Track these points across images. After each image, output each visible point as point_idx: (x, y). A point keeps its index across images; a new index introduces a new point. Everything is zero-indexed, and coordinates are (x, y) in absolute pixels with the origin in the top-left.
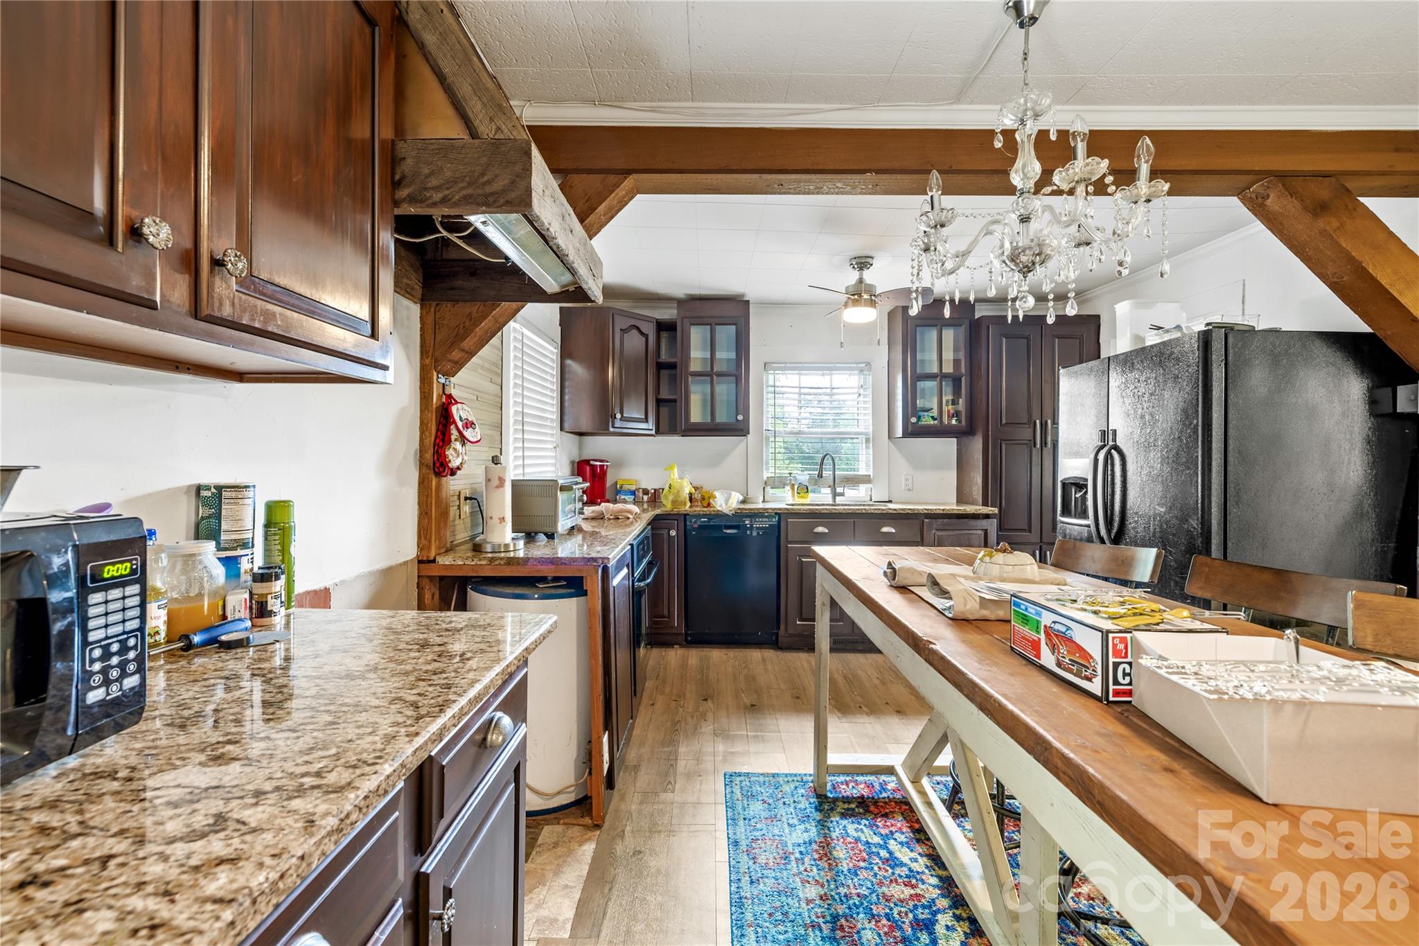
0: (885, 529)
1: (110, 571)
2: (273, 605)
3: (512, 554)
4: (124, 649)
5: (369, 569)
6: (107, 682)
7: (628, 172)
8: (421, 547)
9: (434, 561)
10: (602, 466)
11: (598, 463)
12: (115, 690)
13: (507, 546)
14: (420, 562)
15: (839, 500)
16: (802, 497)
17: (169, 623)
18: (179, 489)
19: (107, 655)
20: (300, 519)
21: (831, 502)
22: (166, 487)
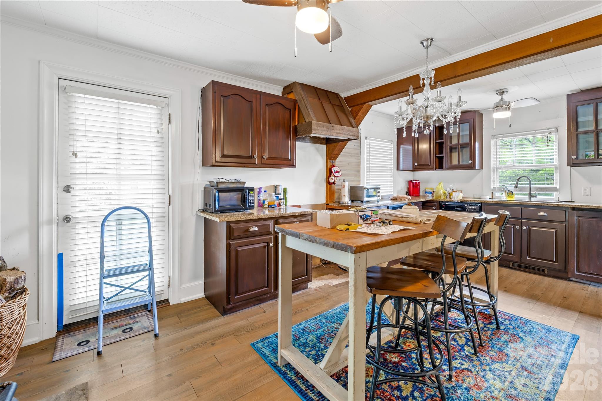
0: (542, 214)
1: (251, 192)
2: (282, 204)
3: (347, 204)
4: (252, 201)
5: (311, 204)
6: (251, 204)
7: (364, 103)
8: (326, 201)
9: (328, 204)
10: (416, 183)
11: (415, 182)
12: (251, 205)
13: (345, 202)
14: (326, 204)
15: (533, 199)
16: (509, 197)
17: (268, 204)
18: (272, 186)
19: (251, 201)
20: (288, 191)
21: (528, 200)
22: (270, 185)
